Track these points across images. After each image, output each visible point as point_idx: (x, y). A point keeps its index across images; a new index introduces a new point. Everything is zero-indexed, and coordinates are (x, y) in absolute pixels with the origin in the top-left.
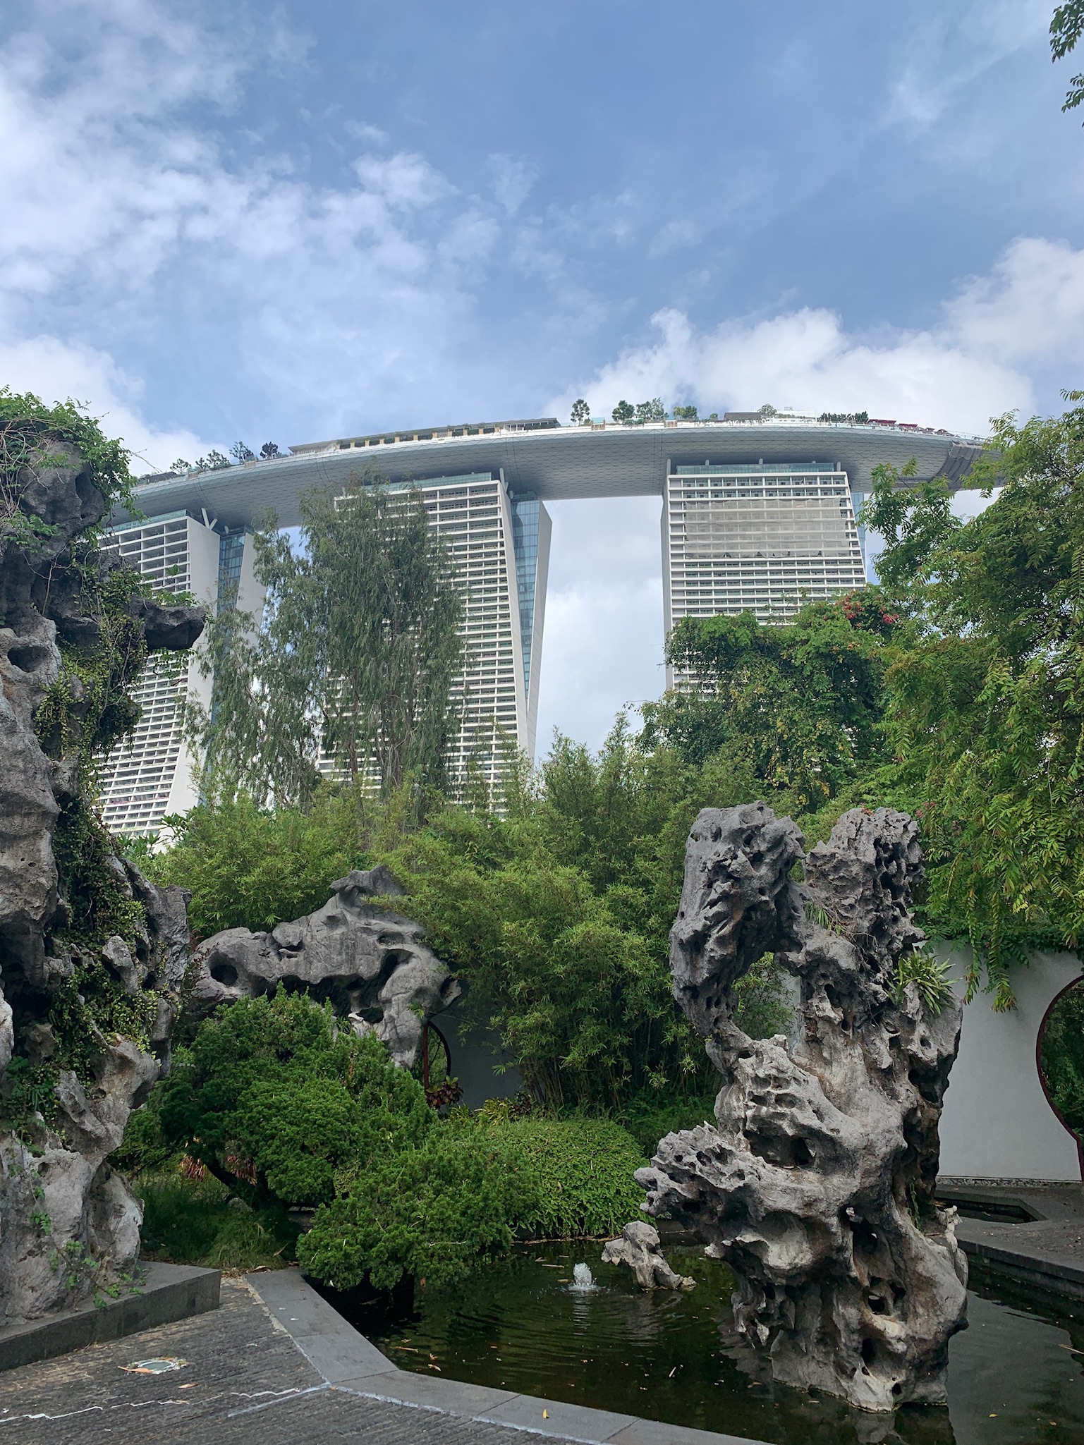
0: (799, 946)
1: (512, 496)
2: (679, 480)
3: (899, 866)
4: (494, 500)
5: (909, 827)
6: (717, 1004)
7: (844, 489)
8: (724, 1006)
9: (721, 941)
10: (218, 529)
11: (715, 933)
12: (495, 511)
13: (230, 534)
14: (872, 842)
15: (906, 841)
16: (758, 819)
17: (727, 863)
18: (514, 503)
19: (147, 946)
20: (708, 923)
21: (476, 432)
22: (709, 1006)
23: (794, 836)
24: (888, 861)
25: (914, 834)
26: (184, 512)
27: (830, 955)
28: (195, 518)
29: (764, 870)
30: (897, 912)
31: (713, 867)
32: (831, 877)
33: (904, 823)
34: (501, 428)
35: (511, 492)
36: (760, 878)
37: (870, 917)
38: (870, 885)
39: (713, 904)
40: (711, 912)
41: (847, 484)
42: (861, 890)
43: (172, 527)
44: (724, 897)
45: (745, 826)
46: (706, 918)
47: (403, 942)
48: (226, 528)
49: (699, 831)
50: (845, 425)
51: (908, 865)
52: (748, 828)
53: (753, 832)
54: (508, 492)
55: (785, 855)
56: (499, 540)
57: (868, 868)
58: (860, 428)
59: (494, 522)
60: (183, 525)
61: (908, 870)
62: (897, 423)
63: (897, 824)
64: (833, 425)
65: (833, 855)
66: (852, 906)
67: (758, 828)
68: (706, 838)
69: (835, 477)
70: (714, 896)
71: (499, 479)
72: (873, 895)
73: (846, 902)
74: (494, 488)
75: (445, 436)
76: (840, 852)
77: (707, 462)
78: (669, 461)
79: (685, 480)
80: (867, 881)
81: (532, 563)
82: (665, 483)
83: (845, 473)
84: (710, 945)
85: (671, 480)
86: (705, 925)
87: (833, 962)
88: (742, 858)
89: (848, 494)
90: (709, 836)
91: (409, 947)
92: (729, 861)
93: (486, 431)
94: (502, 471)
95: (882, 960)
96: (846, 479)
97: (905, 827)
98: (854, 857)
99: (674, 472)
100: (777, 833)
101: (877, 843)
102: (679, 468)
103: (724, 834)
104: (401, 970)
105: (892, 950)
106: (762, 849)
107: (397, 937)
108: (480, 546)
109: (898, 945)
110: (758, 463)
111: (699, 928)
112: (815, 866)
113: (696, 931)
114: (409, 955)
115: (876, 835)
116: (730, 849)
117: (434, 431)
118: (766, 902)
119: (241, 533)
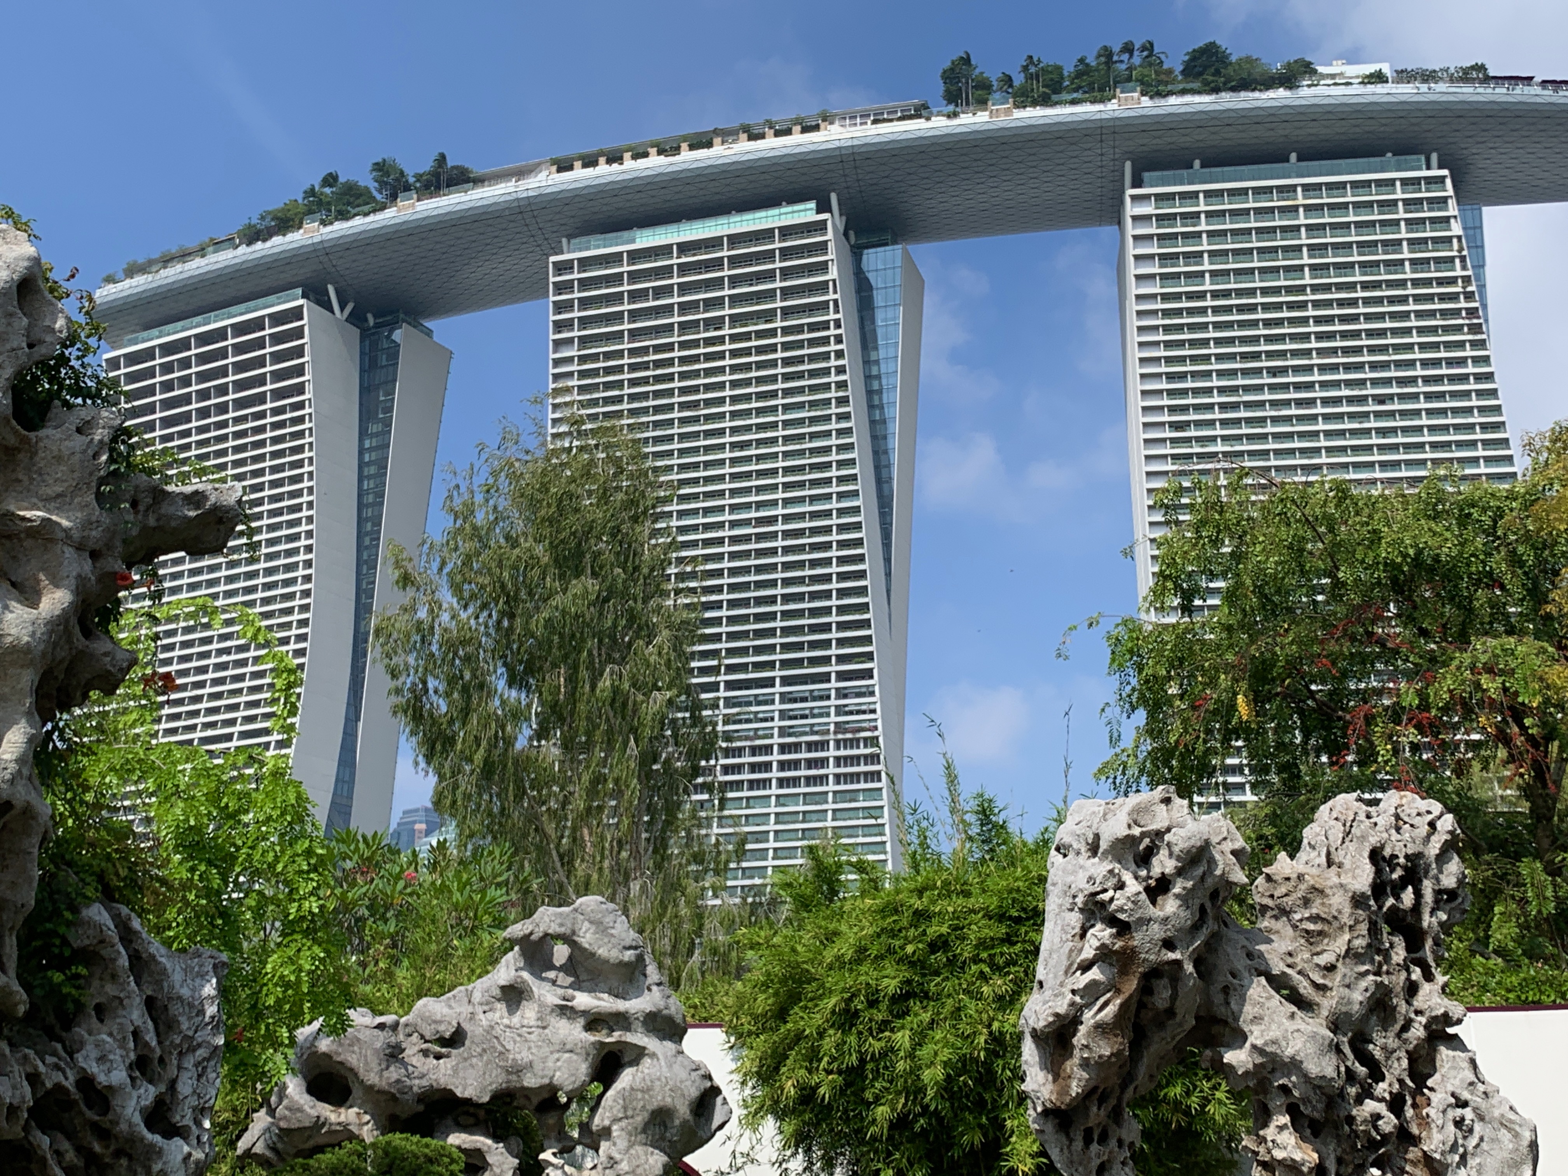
0: (1239, 1038)
1: (853, 241)
2: (1147, 197)
3: (1418, 894)
4: (822, 247)
5: (1439, 824)
6: (1103, 1139)
7: (1444, 200)
8: (1113, 1143)
9: (1101, 1028)
10: (356, 319)
11: (1089, 1017)
12: (823, 267)
13: (377, 326)
14: (1366, 854)
15: (1434, 849)
16: (1160, 819)
17: (1106, 896)
18: (857, 252)
19: (152, 1050)
20: (1078, 999)
21: (788, 132)
22: (1088, 1141)
23: (1228, 846)
24: (1397, 889)
25: (1448, 837)
26: (299, 291)
27: (1289, 1052)
28: (319, 303)
29: (1170, 906)
30: (1416, 974)
31: (1085, 903)
32: (1297, 916)
33: (1429, 817)
34: (831, 123)
35: (852, 234)
36: (1165, 920)
37: (1363, 984)
38: (1363, 928)
39: (1085, 967)
40: (1082, 980)
41: (1450, 191)
42: (1347, 937)
43: (277, 319)
44: (1104, 955)
45: (1137, 831)
46: (1074, 992)
47: (628, 1028)
48: (370, 317)
49: (1067, 840)
50: (1441, 87)
51: (1438, 892)
52: (1143, 835)
53: (1152, 841)
54: (846, 234)
55: (1209, 881)
56: (832, 316)
57: (1358, 901)
58: (1468, 92)
59: (823, 287)
60: (297, 313)
61: (1437, 901)
62: (1538, 79)
63: (1417, 821)
64: (1424, 88)
65: (1300, 877)
66: (1330, 968)
67: (1159, 834)
68: (1078, 853)
69: (1429, 180)
70: (1088, 953)
71: (830, 211)
72: (1369, 946)
73: (1323, 960)
74: (821, 227)
75: (734, 141)
76: (1315, 871)
77: (1197, 163)
78: (1128, 165)
79: (1159, 197)
80: (1357, 922)
81: (891, 354)
82: (1122, 203)
83: (1445, 172)
84: (1080, 1038)
85: (1134, 198)
86: (1072, 1004)
87: (1294, 1065)
88: (1133, 887)
89: (1452, 209)
90: (1083, 850)
91: (638, 1038)
92: (1110, 893)
93: (805, 130)
94: (834, 198)
95: (1387, 1058)
96: (1449, 182)
97: (1432, 825)
98: (1335, 880)
99: (1137, 183)
100: (1192, 842)
101: (1375, 855)
102: (1146, 175)
103: (1104, 845)
104: (626, 1078)
105: (1405, 1041)
106: (1167, 871)
107: (621, 1020)
108: (799, 329)
109: (1417, 1032)
110: (1288, 161)
111: (1062, 1008)
112: (1272, 896)
113: (1057, 1015)
114: (638, 1054)
115: (1373, 840)
116: (1111, 872)
117: (716, 132)
118: (1178, 963)
119: (393, 325)
